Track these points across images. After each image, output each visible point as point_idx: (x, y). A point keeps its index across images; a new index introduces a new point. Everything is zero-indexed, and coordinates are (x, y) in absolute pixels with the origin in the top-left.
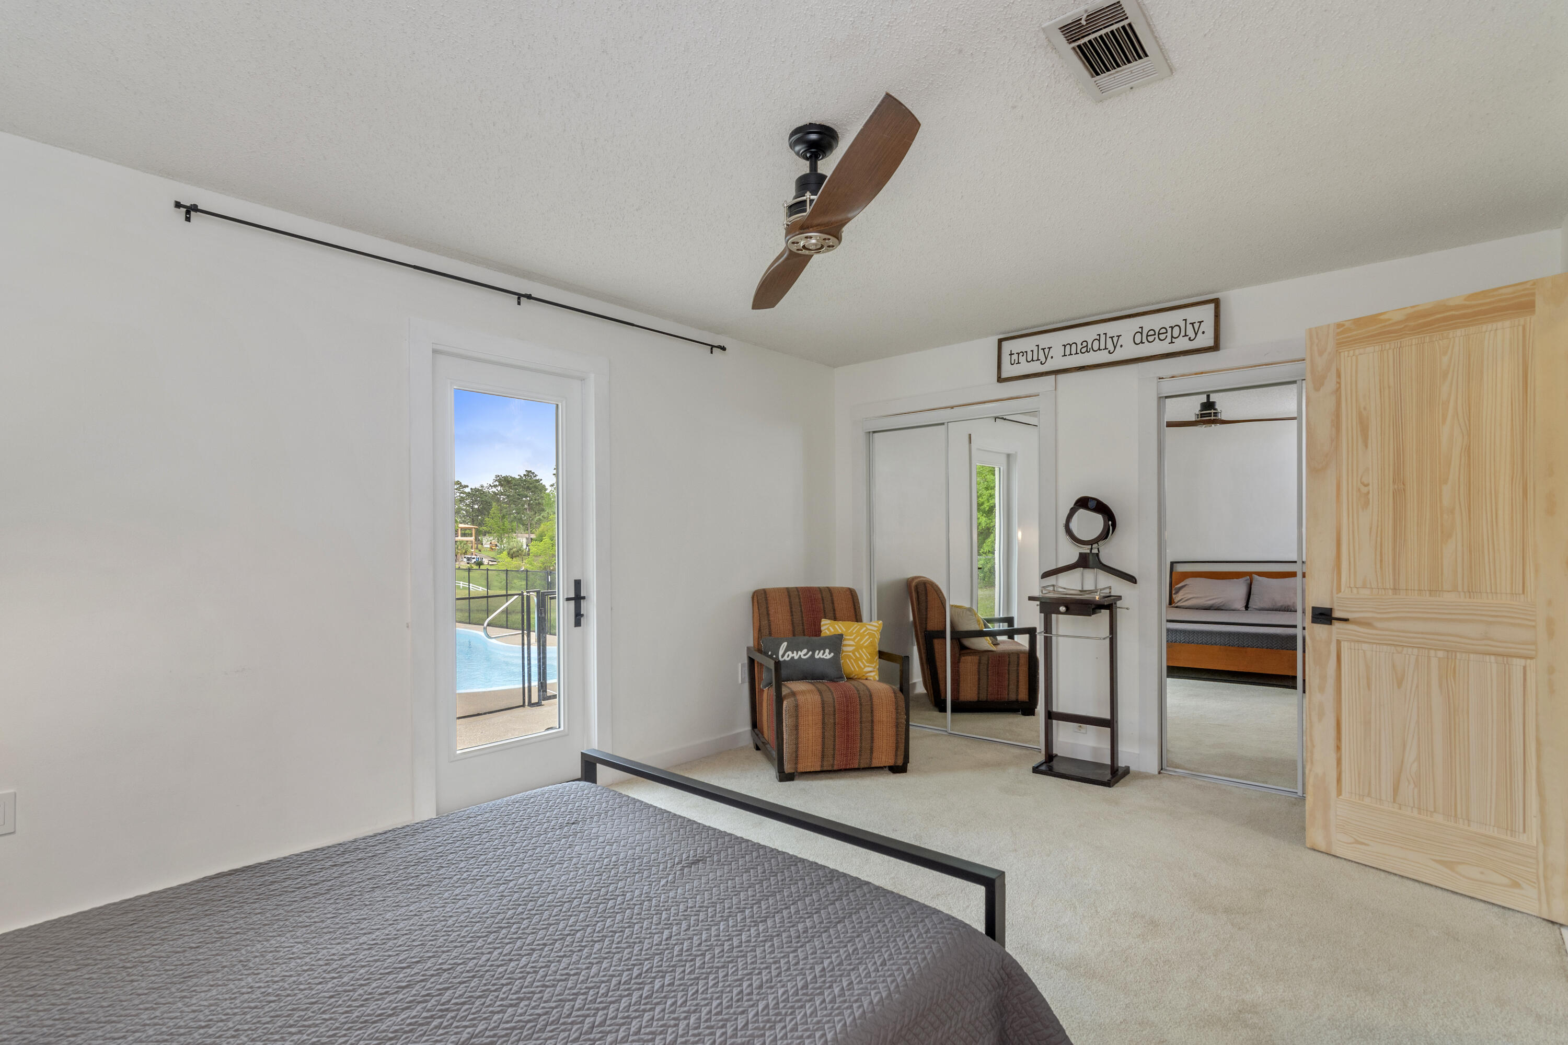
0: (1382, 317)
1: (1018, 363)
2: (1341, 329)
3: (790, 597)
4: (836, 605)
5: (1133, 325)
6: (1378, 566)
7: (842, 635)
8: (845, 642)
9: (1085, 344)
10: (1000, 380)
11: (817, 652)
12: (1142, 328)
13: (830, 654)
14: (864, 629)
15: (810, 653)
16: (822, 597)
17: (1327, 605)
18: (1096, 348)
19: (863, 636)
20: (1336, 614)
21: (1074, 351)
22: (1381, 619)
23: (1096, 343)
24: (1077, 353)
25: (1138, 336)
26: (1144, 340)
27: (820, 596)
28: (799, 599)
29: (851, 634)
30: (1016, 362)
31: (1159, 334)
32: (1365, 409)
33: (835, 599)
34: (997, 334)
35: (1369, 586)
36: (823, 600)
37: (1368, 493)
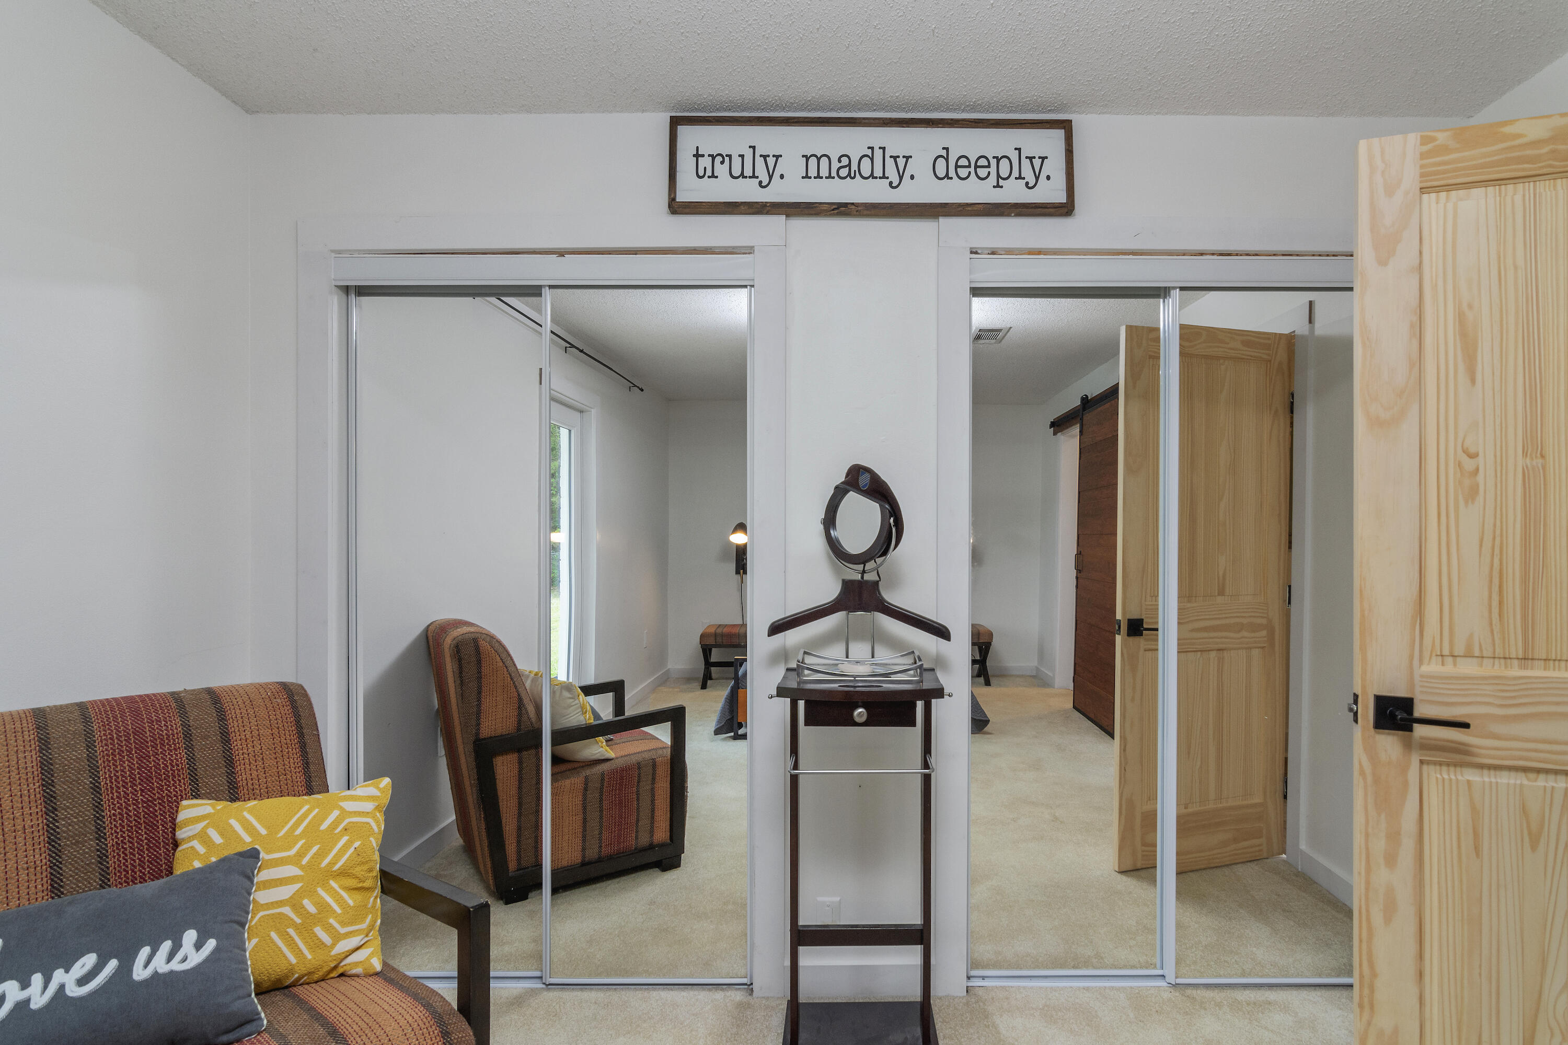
0: (1507, 130)
1: (713, 176)
2: (1429, 146)
3: (44, 744)
4: (236, 744)
5: (936, 139)
6: (1495, 611)
7: (253, 854)
8: (262, 876)
9: (845, 161)
10: (676, 207)
11: (145, 951)
12: (947, 149)
13: (198, 946)
14: (336, 813)
15: (113, 964)
16: (187, 727)
17: (1401, 692)
18: (866, 172)
19: (331, 837)
20: (1420, 711)
21: (824, 172)
22: (1506, 719)
23: (866, 162)
24: (830, 177)
25: (941, 163)
26: (952, 173)
27: (176, 723)
28: (90, 745)
29: (290, 839)
30: (709, 173)
31: (976, 167)
32: (1470, 307)
33: (233, 725)
34: (673, 110)
35: (1477, 653)
36: (188, 736)
37: (1477, 470)
